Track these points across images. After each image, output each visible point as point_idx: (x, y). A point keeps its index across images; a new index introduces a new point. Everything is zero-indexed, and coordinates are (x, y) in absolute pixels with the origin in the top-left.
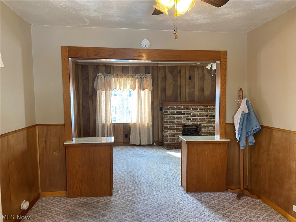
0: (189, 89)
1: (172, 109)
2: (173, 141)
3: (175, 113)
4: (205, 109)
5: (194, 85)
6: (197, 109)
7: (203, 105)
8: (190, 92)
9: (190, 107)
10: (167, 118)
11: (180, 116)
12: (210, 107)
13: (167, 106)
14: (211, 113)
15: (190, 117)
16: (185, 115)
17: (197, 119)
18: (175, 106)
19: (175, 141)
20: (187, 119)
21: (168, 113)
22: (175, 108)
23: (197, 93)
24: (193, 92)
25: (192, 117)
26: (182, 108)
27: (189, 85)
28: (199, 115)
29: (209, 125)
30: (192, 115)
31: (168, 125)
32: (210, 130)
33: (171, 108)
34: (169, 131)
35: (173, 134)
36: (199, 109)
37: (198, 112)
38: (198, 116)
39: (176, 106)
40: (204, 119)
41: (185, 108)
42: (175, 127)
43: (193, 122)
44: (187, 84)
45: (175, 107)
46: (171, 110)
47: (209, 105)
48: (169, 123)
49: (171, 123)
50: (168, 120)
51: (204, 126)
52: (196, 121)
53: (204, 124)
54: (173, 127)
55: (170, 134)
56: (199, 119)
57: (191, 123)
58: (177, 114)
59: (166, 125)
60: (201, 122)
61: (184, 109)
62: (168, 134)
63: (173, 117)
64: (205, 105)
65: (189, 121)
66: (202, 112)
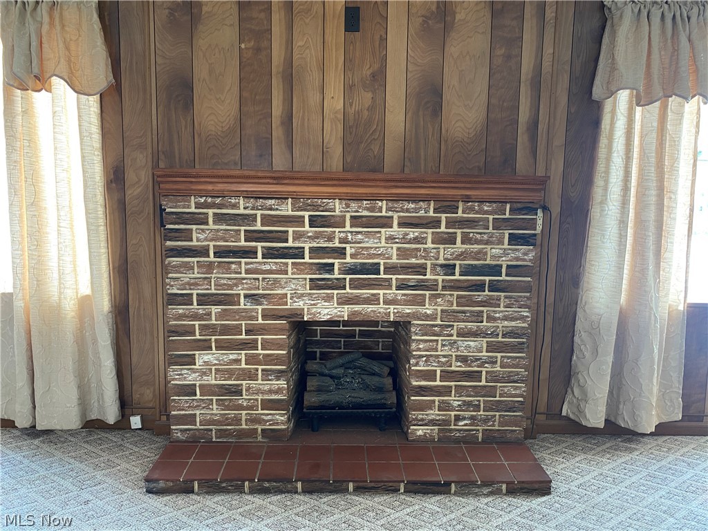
0: (349, 89)
1: (219, 218)
2: (225, 420)
3: (243, 243)
4: (436, 223)
5: (376, 66)
6: (386, 223)
7: (426, 199)
8: (351, 111)
9: (338, 207)
10: (186, 277)
11: (272, 264)
12: (472, 210)
13: (186, 195)
14: (480, 252)
15: (336, 275)
16: (307, 259)
17: (386, 284)
18: (237, 194)
19: (237, 420)
20: (315, 285)
21: (195, 243)
22: (242, 211)
23: (396, 118)
24: (371, 109)
25: (352, 270)
26: (287, 209)
27: (349, 64)
28: (394, 260)
29: (462, 325)
30: (348, 259)
31: (196, 317)
32: (463, 359)
33: (211, 212)
34: (202, 358)
35: (230, 374)
36: (401, 225)
37: (390, 239)
38: (391, 269)
39: (248, 196)
40: (432, 286)
41: (306, 214)
42: (237, 330)
43: (357, 308)
44: (336, 58)
45: (235, 206)
46: (211, 226)
47: (467, 199)
48: (201, 310)
49: (215, 309)
50: (192, 285)
51: (426, 331)
52: (374, 300)
53: (427, 317)
54: (226, 330)
55: (204, 374)
56: (398, 288)
57: (344, 312)
58: (251, 253)
59: (180, 317)
60: (407, 303)
61: (299, 221)
62: (191, 378)
63: (226, 267)
64: (437, 199)
65: (328, 298)
66: (416, 240)
